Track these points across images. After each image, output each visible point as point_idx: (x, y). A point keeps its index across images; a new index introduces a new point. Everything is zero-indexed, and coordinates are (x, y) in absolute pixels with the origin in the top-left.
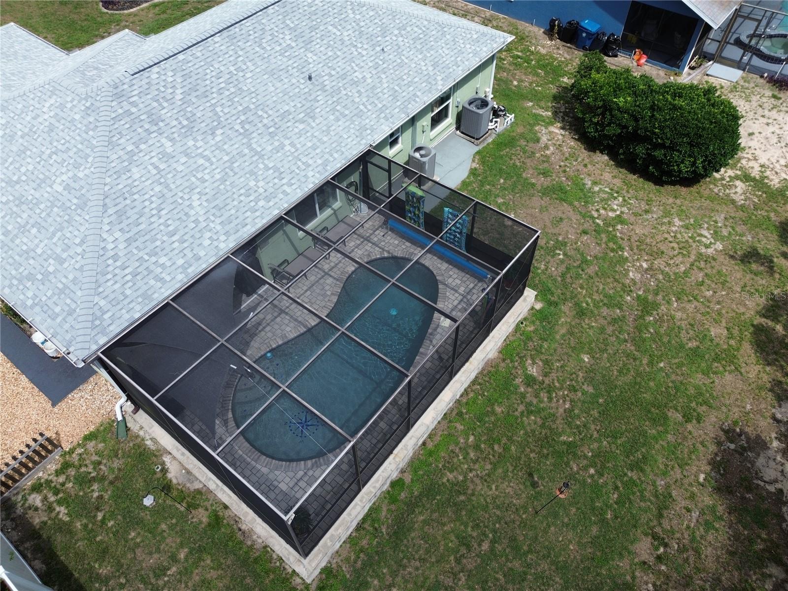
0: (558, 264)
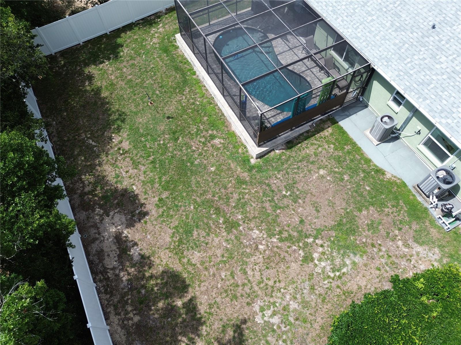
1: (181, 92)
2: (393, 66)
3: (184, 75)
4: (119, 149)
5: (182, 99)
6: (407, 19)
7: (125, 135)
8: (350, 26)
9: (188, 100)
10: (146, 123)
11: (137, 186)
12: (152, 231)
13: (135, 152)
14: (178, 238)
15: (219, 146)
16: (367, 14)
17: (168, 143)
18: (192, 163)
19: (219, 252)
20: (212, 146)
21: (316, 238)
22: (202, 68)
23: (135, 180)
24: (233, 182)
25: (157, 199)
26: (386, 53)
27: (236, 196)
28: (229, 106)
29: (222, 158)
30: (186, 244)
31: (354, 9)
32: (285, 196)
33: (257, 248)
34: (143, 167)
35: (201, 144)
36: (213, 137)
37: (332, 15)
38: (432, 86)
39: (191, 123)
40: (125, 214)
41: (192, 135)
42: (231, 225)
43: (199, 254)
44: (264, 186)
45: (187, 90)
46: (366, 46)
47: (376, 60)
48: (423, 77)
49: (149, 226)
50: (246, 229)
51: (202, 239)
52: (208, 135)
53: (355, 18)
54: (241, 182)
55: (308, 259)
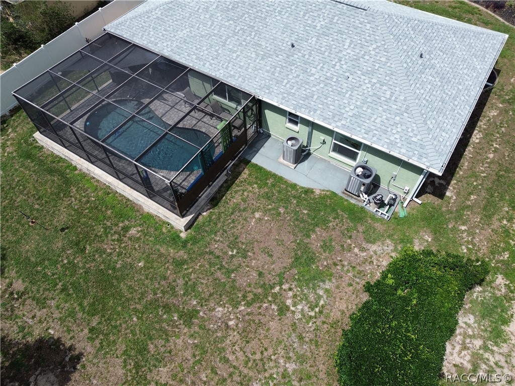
0: (222, 250)
1: (67, 194)
2: (275, 91)
3: (62, 174)
4: (12, 294)
5: (72, 202)
6: (268, 45)
7: (13, 274)
8: (220, 68)
9: (80, 201)
10: (36, 248)
11: (53, 328)
12: (96, 373)
13: (34, 288)
14: (132, 364)
15: (138, 236)
16: (230, 52)
17: (74, 258)
18: (114, 269)
19: (188, 354)
20: (130, 239)
21: (281, 284)
22: (82, 159)
23: (48, 322)
24: (171, 267)
25: (86, 331)
26: (263, 82)
27: (181, 282)
28: (131, 187)
29: (147, 247)
30: (146, 366)
31: (217, 51)
32: (233, 256)
33: (227, 327)
34: (53, 301)
35: (116, 243)
36: (126, 229)
37: (199, 62)
38: (315, 97)
39: (94, 224)
40: (52, 371)
41: (101, 237)
42: (189, 317)
43: (166, 369)
44: (207, 256)
45: (74, 190)
46: (243, 81)
47: (258, 91)
48: (304, 92)
49: (90, 369)
50: (207, 312)
51: (162, 350)
52: (120, 229)
53: (221, 59)
54: (179, 263)
55: (283, 310)
